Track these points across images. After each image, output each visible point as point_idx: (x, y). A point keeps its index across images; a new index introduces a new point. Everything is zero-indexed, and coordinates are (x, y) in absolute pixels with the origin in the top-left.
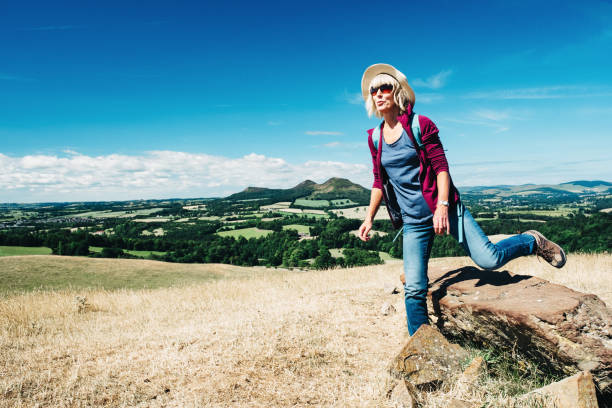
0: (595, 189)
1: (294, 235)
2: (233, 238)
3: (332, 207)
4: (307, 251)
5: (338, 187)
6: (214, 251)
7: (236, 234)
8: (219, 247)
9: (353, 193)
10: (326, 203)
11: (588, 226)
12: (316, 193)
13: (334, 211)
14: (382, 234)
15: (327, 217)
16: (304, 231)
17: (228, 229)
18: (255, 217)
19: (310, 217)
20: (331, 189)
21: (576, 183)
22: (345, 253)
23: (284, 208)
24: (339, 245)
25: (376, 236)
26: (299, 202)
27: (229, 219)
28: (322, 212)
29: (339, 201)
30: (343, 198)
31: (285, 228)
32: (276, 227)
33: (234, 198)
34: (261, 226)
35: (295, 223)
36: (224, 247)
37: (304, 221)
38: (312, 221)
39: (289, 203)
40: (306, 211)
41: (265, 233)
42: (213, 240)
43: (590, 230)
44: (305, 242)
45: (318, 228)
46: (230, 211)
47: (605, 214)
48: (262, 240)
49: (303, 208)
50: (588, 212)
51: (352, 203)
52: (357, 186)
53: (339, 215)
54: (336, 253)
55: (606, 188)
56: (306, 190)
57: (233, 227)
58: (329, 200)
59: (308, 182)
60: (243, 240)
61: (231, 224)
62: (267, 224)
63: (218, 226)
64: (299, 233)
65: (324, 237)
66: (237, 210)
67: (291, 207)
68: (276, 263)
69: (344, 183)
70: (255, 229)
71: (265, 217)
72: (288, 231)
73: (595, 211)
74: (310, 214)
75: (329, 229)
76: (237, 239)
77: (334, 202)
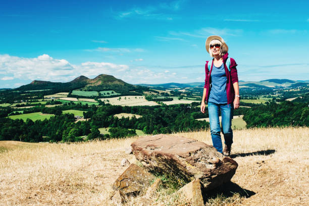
0: (284, 85)
1: (72, 118)
2: (22, 121)
3: (100, 96)
4: (82, 130)
5: (105, 82)
6: (6, 131)
7: (24, 117)
8: (10, 128)
9: (116, 86)
10: (96, 94)
11: (278, 111)
12: (88, 85)
13: (102, 100)
14: (138, 117)
15: (97, 104)
16: (79, 115)
17: (18, 114)
18: (40, 104)
19: (84, 104)
20: (100, 83)
21: (271, 81)
22: (110, 131)
23: (64, 97)
24: (105, 125)
25: (134, 118)
26: (75, 92)
27: (18, 106)
28: (93, 100)
29: (106, 92)
30: (109, 90)
31: (64, 112)
32: (58, 111)
33: (23, 88)
34: (45, 111)
35: (72, 108)
36: (14, 128)
37: (79, 107)
38: (85, 107)
39: (68, 94)
40: (81, 99)
41: (48, 116)
42: (5, 122)
43: (280, 113)
44: (80, 123)
45: (89, 112)
46: (19, 99)
47: (289, 102)
48: (46, 121)
49: (78, 97)
50: (278, 101)
51: (115, 94)
52: (120, 81)
53: (106, 103)
54: (103, 131)
55: (290, 84)
56: (80, 83)
57: (22, 112)
58: (99, 91)
59: (82, 77)
60: (30, 121)
61: (20, 110)
62: (50, 109)
63: (10, 111)
64: (75, 116)
65: (94, 119)
66: (25, 99)
67: (69, 96)
68: (57, 139)
69: (110, 78)
70: (40, 113)
71: (48, 104)
72: (67, 115)
73: (283, 100)
74: (84, 101)
75: (99, 113)
76: (25, 121)
77: (102, 93)
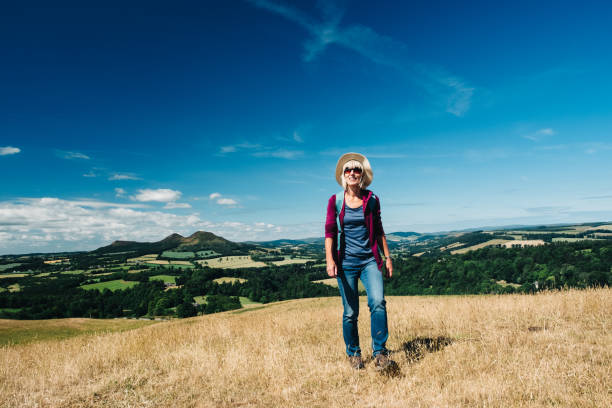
0: (410, 239)
1: (161, 285)
2: (97, 291)
3: (197, 258)
4: (172, 300)
5: (202, 240)
6: (76, 304)
7: (101, 287)
8: (81, 301)
9: (215, 245)
10: (191, 255)
11: (405, 268)
12: (182, 245)
13: (199, 262)
14: (242, 281)
15: (192, 267)
16: (170, 283)
17: (92, 282)
18: (122, 269)
19: (177, 267)
20: (196, 242)
21: (395, 234)
22: (208, 299)
23: (152, 260)
24: (202, 293)
25: (237, 283)
26: (166, 254)
27: (94, 273)
28: (188, 263)
29: (204, 253)
30: (208, 249)
31: (152, 278)
32: (142, 278)
33: (101, 251)
34: (127, 278)
35: (162, 274)
36: (87, 300)
37: (170, 272)
38: (178, 272)
39: (156, 256)
40: (173, 262)
41: (131, 284)
42: (75, 294)
43: (407, 271)
44: (170, 291)
45: (182, 277)
46: (95, 265)
47: (416, 258)
48: (128, 291)
49: (169, 259)
50: (404, 256)
51: (215, 254)
52: (220, 238)
53: (204, 265)
54: (200, 301)
55: (416, 238)
56: (173, 242)
57: (98, 280)
58: (195, 252)
59: (175, 235)
60: (108, 292)
61: (96, 277)
62: (133, 275)
63: (83, 279)
64: (166, 283)
65: (189, 286)
66: (102, 264)
67: (158, 259)
68: (140, 313)
69: (209, 236)
70: (122, 281)
71: (131, 269)
72: (155, 282)
73: (410, 256)
74: (176, 264)
75: (195, 278)
76: (101, 291)
77: (199, 253)
